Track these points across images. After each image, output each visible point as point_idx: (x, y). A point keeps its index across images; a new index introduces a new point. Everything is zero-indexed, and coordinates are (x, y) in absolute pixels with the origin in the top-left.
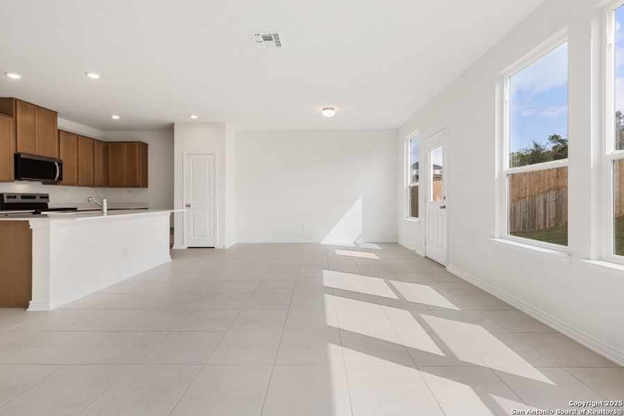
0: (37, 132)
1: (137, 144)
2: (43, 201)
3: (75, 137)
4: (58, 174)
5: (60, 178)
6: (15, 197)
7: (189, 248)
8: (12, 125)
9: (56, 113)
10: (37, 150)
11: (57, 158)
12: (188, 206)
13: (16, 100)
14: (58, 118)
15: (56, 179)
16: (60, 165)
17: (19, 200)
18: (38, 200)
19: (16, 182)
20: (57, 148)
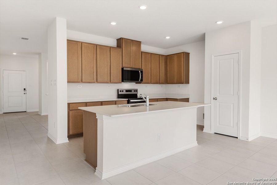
0: (131, 55)
1: (182, 54)
2: (135, 93)
3: (150, 54)
4: (140, 78)
5: (142, 80)
6: (123, 91)
7: (215, 133)
8: (121, 53)
9: (140, 42)
10: (131, 65)
11: (140, 68)
12: (215, 99)
13: (123, 38)
14: (141, 45)
15: (140, 80)
16: (142, 72)
17: (124, 93)
18: (133, 93)
19: (122, 83)
20: (140, 63)
